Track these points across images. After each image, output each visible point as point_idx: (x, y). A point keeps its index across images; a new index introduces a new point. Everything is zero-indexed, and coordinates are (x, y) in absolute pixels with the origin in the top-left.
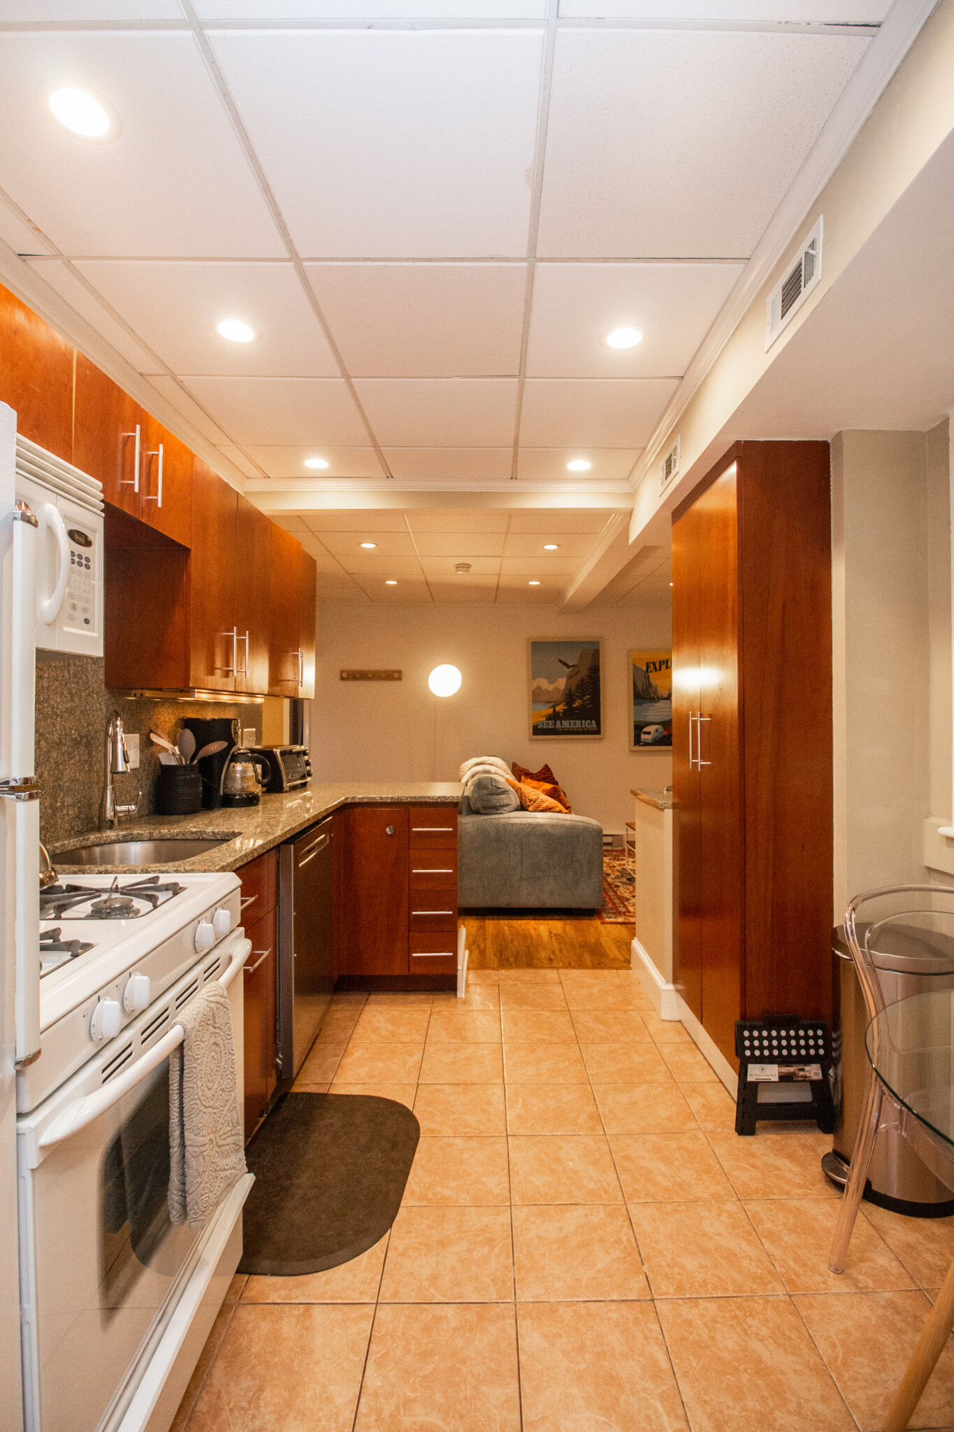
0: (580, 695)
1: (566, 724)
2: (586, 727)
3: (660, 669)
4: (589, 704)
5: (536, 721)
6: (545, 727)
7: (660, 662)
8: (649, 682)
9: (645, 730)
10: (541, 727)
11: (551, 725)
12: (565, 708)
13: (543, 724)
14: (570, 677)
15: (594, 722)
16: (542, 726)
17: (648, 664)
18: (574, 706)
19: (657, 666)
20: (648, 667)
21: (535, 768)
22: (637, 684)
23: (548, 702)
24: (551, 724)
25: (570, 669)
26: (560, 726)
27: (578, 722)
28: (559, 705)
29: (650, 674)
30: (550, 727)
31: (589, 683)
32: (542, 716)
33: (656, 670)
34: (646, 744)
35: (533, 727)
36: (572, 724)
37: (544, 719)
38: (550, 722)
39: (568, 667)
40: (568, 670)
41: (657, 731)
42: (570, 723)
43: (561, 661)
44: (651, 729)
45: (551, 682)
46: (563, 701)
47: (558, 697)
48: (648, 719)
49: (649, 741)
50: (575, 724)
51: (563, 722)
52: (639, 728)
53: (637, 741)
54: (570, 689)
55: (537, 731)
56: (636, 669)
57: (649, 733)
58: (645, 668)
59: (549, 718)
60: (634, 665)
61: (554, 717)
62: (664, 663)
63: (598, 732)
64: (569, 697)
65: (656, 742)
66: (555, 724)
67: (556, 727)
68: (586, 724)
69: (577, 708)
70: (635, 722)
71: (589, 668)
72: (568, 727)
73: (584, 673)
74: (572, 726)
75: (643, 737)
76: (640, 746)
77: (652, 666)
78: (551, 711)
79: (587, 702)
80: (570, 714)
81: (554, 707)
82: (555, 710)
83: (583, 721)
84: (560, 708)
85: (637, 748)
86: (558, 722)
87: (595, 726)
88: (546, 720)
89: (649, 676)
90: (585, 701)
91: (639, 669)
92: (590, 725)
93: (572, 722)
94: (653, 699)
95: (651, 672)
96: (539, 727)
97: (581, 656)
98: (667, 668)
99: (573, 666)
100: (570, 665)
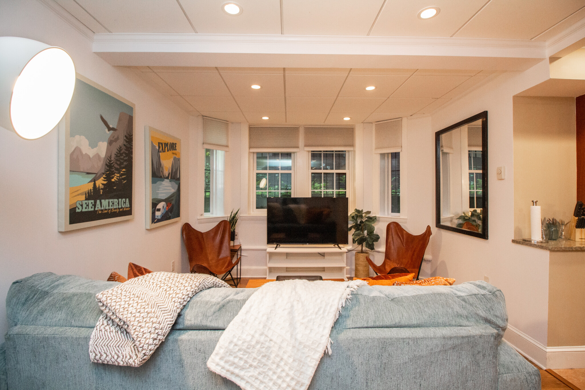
0: (118, 167)
1: (105, 204)
2: (122, 208)
3: (165, 151)
4: (124, 179)
5: (75, 200)
6: (84, 210)
7: (165, 143)
8: (160, 162)
9: (158, 207)
10: (79, 211)
11: (91, 207)
12: (105, 182)
13: (82, 205)
14: (110, 143)
15: (127, 201)
16: (80, 207)
17: (159, 143)
18: (113, 180)
19: (163, 147)
20: (159, 147)
22: (154, 161)
23: (88, 173)
24: (90, 205)
25: (112, 132)
26: (100, 208)
27: (115, 201)
28: (99, 178)
29: (160, 154)
30: (90, 209)
31: (125, 153)
32: (81, 194)
33: (163, 152)
34: (159, 221)
35: (70, 210)
36: (111, 204)
37: (83, 198)
38: (90, 201)
39: (110, 129)
40: (109, 133)
41: (164, 208)
42: (109, 202)
43: (102, 118)
44: (160, 206)
45: (93, 145)
46: (104, 174)
47: (99, 167)
49: (159, 218)
50: (113, 203)
51: (103, 201)
52: (154, 205)
53: (154, 220)
54: (110, 157)
55: (74, 216)
56: (153, 147)
57: (159, 210)
58: (157, 148)
59: (88, 196)
60: (152, 143)
61: (95, 194)
62: (167, 146)
63: (129, 212)
64: (109, 168)
65: (164, 217)
66: (95, 205)
67: (96, 209)
69: (115, 183)
70: (153, 199)
71: (126, 136)
72: (107, 208)
73: (121, 142)
74: (110, 207)
75: (157, 214)
76: (155, 223)
77: (161, 147)
78: (91, 186)
79: (123, 177)
81: (94, 180)
82: (95, 185)
83: (120, 200)
84: (100, 182)
85: (154, 226)
86: (98, 201)
87: (128, 206)
88: (86, 199)
89: (159, 156)
90: (121, 175)
91: (155, 146)
92: (123, 203)
93: (111, 200)
94: (161, 177)
95: (160, 152)
96: (77, 210)
97: (120, 120)
98: (168, 151)
99: (113, 129)
100: (111, 126)
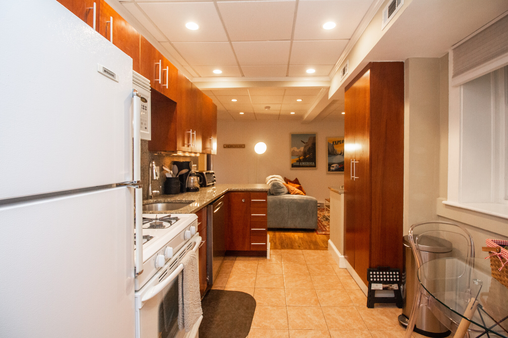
0: (309, 153)
1: (304, 163)
3: (338, 144)
4: (312, 156)
5: (293, 162)
8: (334, 149)
9: (332, 166)
11: (298, 164)
12: (303, 158)
13: (295, 163)
14: (305, 147)
15: (313, 163)
17: (333, 142)
18: (306, 157)
19: (337, 142)
21: (293, 179)
22: (329, 149)
23: (297, 156)
25: (305, 144)
27: (308, 163)
28: (301, 156)
29: (334, 146)
31: (312, 149)
34: (333, 171)
35: (292, 164)
37: (296, 162)
39: (304, 143)
41: (336, 166)
43: (302, 141)
45: (298, 148)
46: (303, 155)
48: (334, 162)
49: (334, 170)
50: (307, 163)
51: (303, 163)
52: (330, 165)
53: (329, 170)
54: (305, 151)
55: (293, 166)
56: (329, 144)
57: (333, 167)
58: (332, 144)
59: (297, 161)
60: (328, 142)
61: (299, 161)
62: (339, 142)
63: (315, 166)
64: (305, 154)
65: (337, 170)
66: (300, 164)
68: (311, 163)
69: (307, 158)
70: (329, 163)
71: (312, 144)
72: (304, 164)
73: (310, 145)
74: (305, 164)
75: (331, 168)
77: (335, 143)
78: (298, 159)
80: (305, 160)
81: (299, 157)
83: (310, 163)
84: (301, 158)
85: (329, 172)
86: (301, 163)
88: (297, 162)
89: (334, 147)
90: (310, 155)
91: (330, 144)
92: (312, 164)
93: (306, 163)
94: (335, 154)
95: (334, 145)
96: (294, 165)
97: (309, 139)
98: (340, 143)
99: (306, 143)
100: (305, 142)
